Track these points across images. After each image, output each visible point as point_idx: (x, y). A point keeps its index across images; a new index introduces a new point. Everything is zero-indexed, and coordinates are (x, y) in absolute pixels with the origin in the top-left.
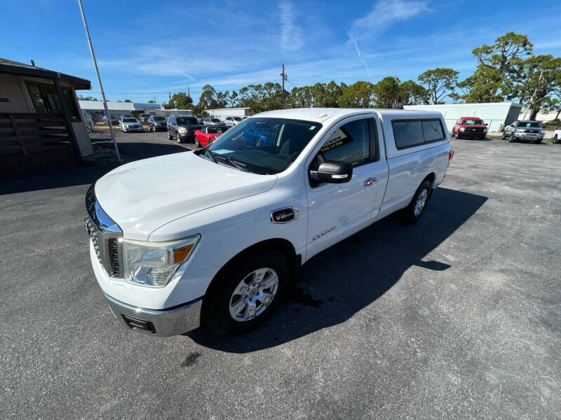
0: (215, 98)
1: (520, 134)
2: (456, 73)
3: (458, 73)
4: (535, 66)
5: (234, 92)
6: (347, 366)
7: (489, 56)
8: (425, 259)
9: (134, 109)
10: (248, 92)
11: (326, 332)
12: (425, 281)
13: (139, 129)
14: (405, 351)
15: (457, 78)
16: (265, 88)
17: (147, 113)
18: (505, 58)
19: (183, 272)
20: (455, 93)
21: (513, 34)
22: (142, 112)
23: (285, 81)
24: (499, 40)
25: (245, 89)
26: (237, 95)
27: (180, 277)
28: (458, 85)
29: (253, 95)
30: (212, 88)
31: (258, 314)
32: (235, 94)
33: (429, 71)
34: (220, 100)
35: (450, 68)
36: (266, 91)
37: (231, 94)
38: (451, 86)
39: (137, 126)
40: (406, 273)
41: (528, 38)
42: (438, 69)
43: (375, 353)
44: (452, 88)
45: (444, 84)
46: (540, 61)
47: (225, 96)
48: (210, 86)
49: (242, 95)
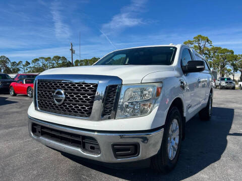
0: (9, 65)
1: (224, 84)
4: (215, 52)
5: (27, 62)
7: (193, 46)
10: (39, 62)
16: (54, 60)
18: (200, 47)
21: (200, 36)
23: (73, 54)
24: (195, 38)
25: (37, 60)
26: (29, 64)
29: (43, 64)
30: (7, 58)
32: (28, 63)
34: (14, 67)
36: (54, 62)
37: (24, 63)
41: (208, 38)
46: (217, 50)
47: (18, 64)
48: (5, 57)
49: (34, 64)
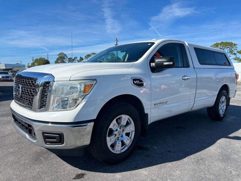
2: (235, 45)
3: (236, 45)
5: (81, 58)
6: (187, 178)
8: (231, 135)
9: (4, 68)
11: (169, 164)
12: (233, 144)
13: (9, 79)
14: (225, 172)
15: (236, 48)
17: (15, 69)
19: (86, 100)
20: (238, 57)
22: (11, 69)
25: (89, 56)
26: (83, 59)
27: (84, 103)
28: (238, 52)
30: (65, 55)
31: (123, 151)
33: (217, 43)
35: (230, 42)
37: (78, 59)
38: (234, 52)
39: (8, 77)
40: (219, 141)
42: (223, 42)
43: (205, 173)
44: (235, 54)
45: (229, 51)
48: (63, 54)
49: (86, 59)
